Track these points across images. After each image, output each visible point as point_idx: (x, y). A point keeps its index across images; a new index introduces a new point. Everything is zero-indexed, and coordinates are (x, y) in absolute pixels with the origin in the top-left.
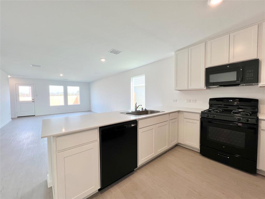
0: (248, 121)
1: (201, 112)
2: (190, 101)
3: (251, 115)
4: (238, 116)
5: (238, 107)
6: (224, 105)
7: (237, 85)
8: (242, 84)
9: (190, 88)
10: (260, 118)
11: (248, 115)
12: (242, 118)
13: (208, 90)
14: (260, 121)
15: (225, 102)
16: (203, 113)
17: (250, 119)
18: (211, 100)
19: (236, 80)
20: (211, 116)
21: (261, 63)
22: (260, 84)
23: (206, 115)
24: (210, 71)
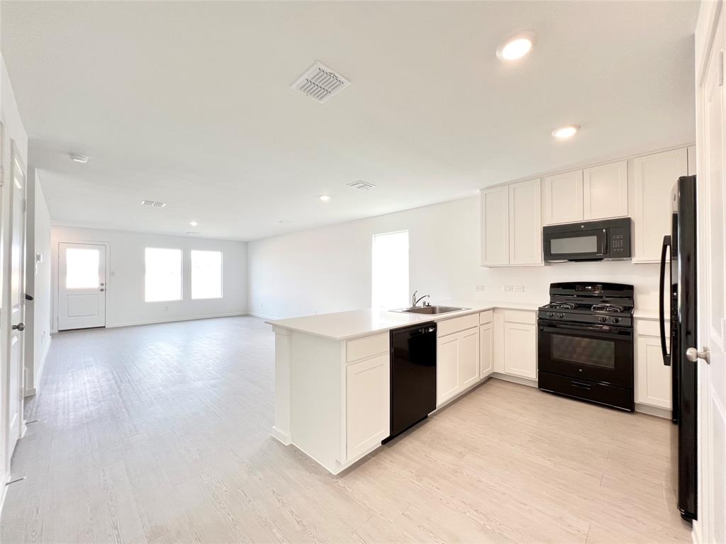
0: (617, 321)
1: (538, 309)
2: (511, 289)
3: (622, 312)
4: (601, 314)
5: (602, 300)
6: (578, 296)
7: (600, 259)
8: (606, 259)
9: (513, 262)
10: (634, 316)
11: (617, 311)
12: (607, 317)
13: (548, 268)
14: (635, 321)
15: (578, 290)
16: (541, 310)
17: (620, 319)
18: (553, 286)
19: (596, 251)
20: (557, 316)
21: (634, 224)
22: (635, 260)
23: (548, 314)
24: (551, 234)
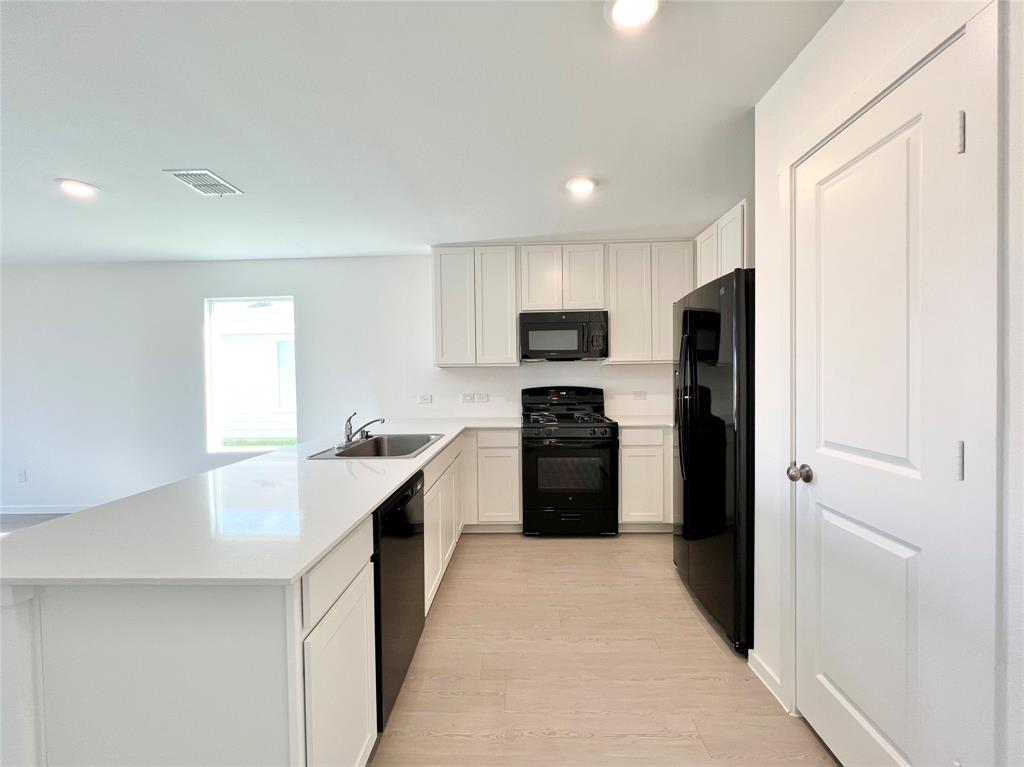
2: (472, 398)
9: (481, 361)
10: (619, 425)
12: (596, 429)
13: (524, 369)
18: (525, 392)
21: (611, 319)
22: (610, 360)
24: (530, 323)
